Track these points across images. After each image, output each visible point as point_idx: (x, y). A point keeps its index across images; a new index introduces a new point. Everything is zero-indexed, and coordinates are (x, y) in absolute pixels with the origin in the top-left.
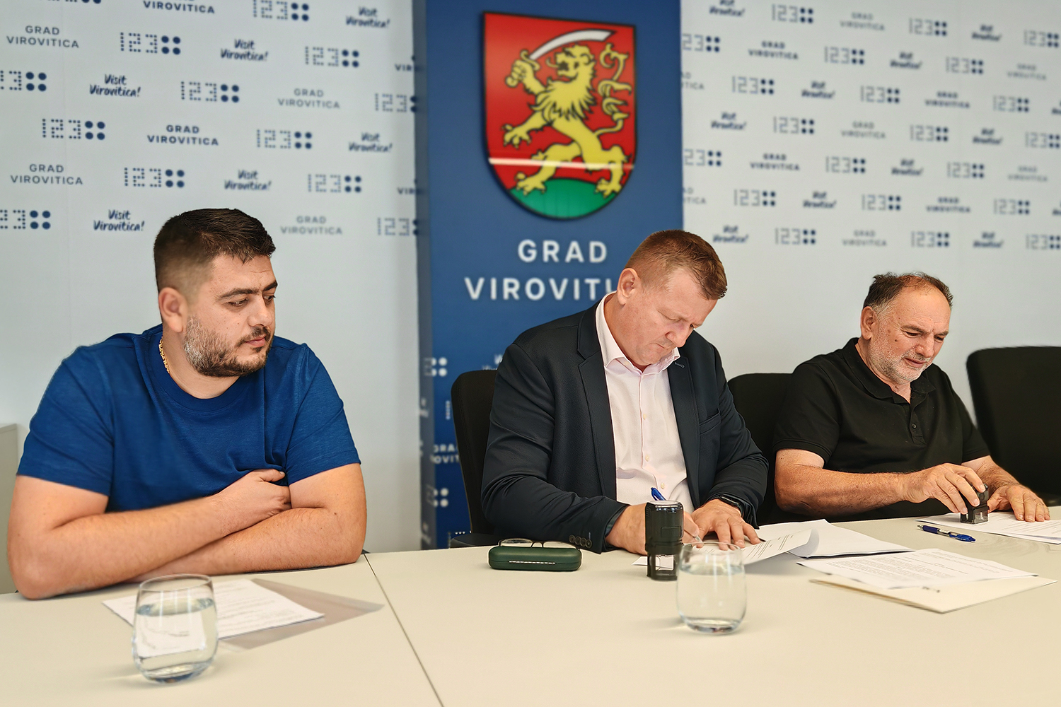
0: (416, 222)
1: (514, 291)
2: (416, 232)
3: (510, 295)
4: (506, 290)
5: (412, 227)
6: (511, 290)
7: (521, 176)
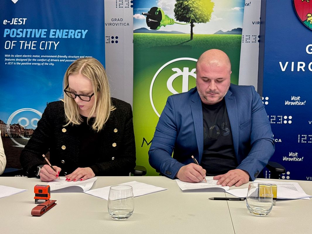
0: (259, 37)
1: (302, 67)
2: (259, 41)
3: (301, 69)
4: (299, 67)
5: (258, 39)
6: (301, 67)
7: (309, 15)
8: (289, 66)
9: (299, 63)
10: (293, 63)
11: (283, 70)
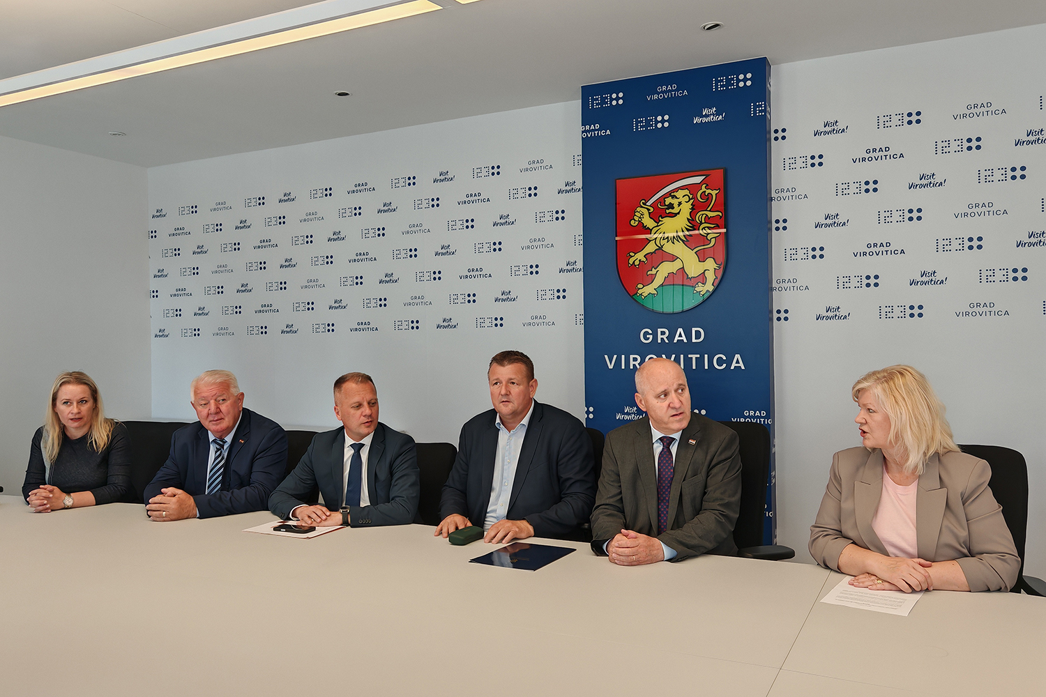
4: (632, 363)
6: (634, 363)
7: (640, 286)
8: (619, 361)
9: (632, 357)
10: (623, 356)
11: (611, 367)
